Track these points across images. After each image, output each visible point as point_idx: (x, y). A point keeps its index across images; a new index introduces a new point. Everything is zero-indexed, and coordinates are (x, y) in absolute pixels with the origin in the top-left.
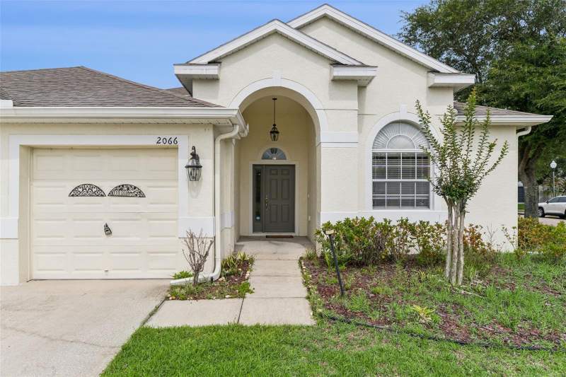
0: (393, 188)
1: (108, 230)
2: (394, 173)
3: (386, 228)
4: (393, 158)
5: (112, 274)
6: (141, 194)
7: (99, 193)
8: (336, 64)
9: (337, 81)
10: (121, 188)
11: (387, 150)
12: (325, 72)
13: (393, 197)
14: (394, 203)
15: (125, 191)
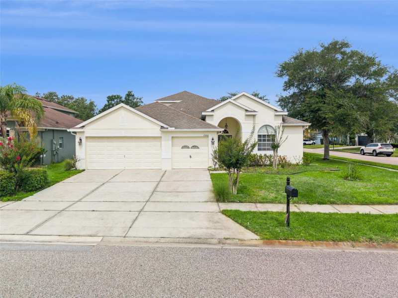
0: (264, 145)
1: (191, 157)
2: (264, 140)
3: (261, 157)
4: (264, 136)
5: (192, 167)
6: (198, 148)
7: (188, 148)
8: (247, 111)
9: (247, 115)
10: (193, 146)
11: (262, 134)
12: (244, 113)
13: (264, 147)
14: (264, 149)
15: (195, 147)
